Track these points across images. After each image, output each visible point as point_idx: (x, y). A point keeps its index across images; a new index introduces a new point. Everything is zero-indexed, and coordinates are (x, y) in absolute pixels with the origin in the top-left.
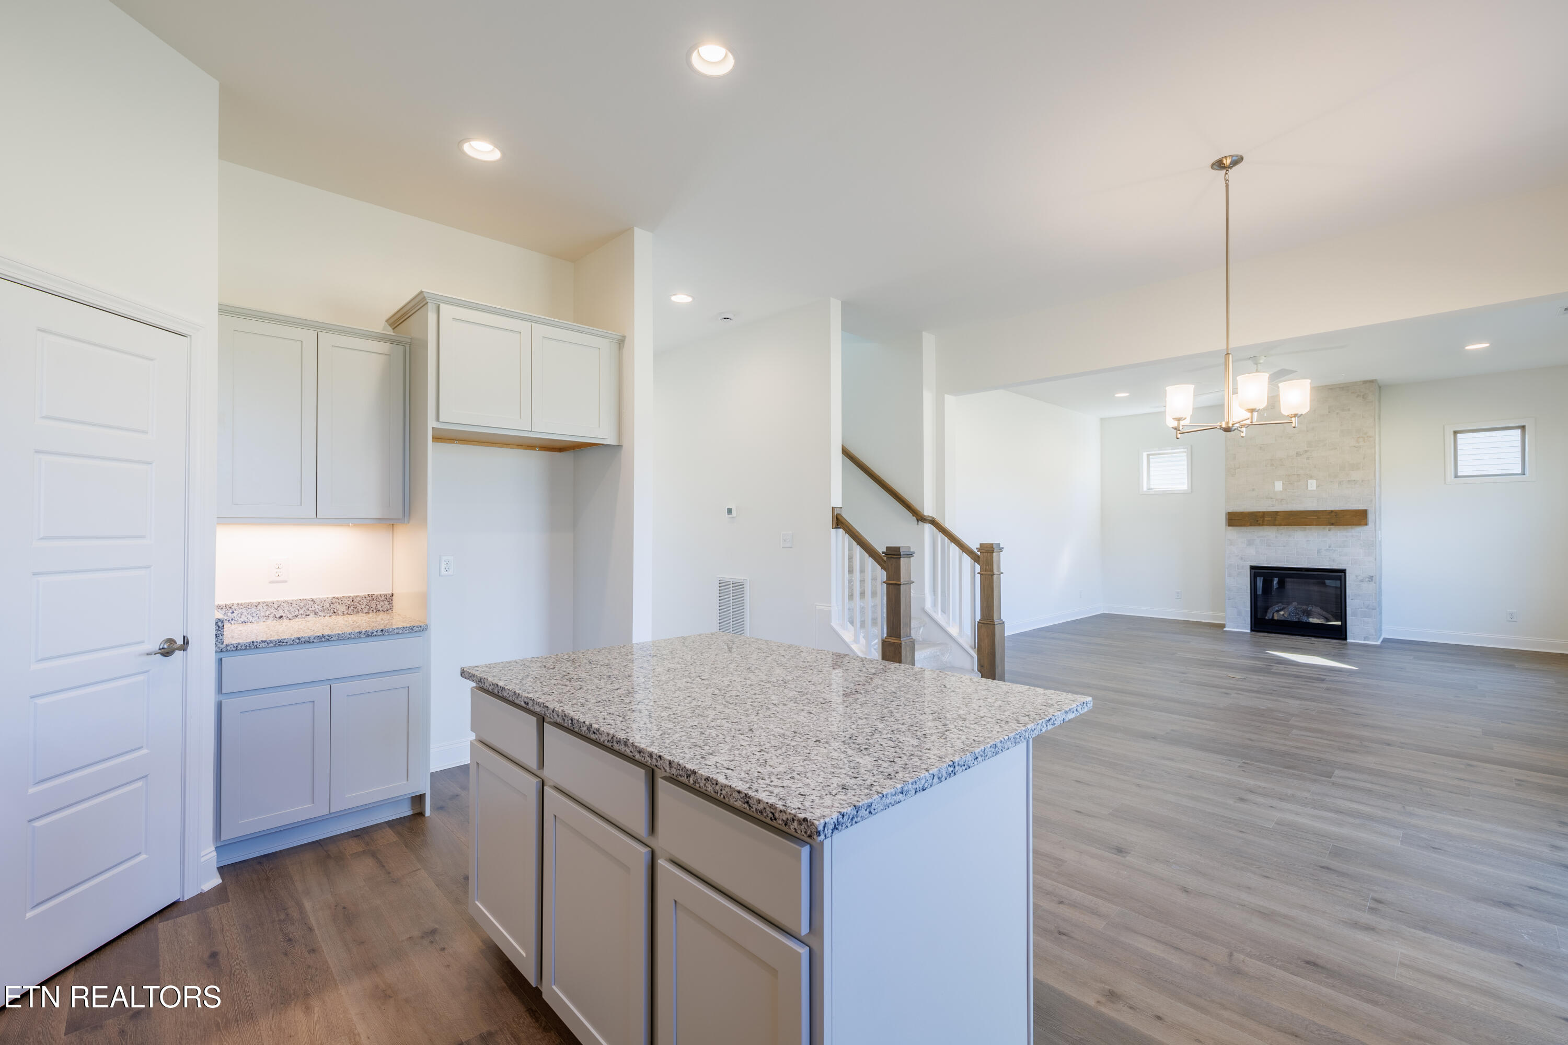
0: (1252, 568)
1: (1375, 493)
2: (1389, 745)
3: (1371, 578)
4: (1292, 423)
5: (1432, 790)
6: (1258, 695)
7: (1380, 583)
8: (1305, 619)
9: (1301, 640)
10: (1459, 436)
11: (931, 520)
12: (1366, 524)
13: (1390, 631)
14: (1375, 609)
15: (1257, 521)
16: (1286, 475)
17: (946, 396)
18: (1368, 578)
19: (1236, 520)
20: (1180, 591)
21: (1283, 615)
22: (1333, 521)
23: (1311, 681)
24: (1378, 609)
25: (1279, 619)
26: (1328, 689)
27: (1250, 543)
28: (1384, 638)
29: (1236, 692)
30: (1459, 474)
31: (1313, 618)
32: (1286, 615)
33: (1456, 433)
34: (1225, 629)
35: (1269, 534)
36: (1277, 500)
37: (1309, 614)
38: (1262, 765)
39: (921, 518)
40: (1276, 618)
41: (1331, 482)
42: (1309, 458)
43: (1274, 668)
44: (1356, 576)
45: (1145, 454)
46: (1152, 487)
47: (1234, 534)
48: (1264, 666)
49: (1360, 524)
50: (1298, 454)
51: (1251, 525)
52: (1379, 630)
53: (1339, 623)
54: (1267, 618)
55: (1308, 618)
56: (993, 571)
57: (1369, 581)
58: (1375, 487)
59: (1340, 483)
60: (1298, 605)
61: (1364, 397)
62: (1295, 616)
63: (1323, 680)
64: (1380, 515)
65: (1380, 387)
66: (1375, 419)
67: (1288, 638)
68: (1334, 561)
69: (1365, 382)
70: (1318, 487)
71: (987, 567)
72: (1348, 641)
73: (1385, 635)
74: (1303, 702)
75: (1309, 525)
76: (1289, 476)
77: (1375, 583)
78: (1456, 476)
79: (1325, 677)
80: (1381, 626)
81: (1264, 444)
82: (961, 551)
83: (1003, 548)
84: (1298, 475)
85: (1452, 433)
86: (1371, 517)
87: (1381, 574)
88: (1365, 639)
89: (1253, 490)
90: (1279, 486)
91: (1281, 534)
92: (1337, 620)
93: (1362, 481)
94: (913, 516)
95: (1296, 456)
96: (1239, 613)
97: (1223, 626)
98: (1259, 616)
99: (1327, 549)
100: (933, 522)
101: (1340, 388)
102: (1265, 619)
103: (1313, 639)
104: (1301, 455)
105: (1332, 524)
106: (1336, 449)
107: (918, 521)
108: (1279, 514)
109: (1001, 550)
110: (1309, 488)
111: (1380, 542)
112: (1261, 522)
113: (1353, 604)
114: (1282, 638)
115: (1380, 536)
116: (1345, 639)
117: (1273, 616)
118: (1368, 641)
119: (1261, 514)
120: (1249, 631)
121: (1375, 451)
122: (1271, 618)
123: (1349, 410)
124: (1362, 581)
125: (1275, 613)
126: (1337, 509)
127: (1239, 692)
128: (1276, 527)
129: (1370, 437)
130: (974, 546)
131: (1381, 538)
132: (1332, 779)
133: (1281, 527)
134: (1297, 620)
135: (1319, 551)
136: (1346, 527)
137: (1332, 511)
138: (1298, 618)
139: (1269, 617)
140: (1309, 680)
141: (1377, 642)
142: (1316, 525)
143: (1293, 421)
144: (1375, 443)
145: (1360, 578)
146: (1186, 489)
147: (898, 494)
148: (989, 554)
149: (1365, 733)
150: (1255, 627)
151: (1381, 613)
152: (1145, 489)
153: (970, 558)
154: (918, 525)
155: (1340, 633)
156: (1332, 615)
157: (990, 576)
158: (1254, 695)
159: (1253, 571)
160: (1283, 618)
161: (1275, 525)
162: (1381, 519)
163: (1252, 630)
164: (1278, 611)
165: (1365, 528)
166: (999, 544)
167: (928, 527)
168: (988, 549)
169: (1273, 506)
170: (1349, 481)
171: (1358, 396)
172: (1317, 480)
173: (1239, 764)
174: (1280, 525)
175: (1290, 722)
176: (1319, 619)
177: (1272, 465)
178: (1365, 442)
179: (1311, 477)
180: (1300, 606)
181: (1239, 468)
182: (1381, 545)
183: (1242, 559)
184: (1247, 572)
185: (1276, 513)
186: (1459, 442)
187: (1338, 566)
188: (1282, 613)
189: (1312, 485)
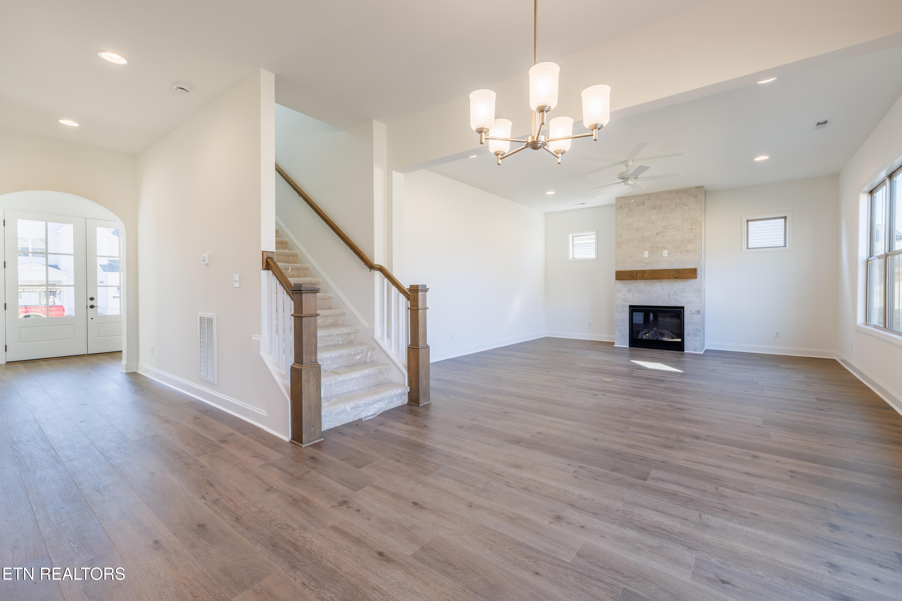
0: (630, 306)
1: (701, 258)
2: (697, 438)
3: (698, 312)
4: (592, 135)
5: (726, 490)
6: (616, 395)
7: (704, 315)
8: (660, 338)
9: (658, 352)
10: (750, 223)
11: (379, 268)
12: (696, 278)
13: (710, 345)
14: (700, 331)
15: (633, 276)
16: (651, 247)
17: (394, 172)
18: (697, 312)
19: (621, 276)
20: (590, 322)
21: (648, 336)
22: (677, 276)
23: (656, 382)
24: (702, 331)
25: (646, 338)
26: (665, 388)
27: (629, 291)
28: (706, 349)
29: (602, 393)
30: (749, 247)
31: (665, 337)
32: (650, 336)
33: (748, 221)
34: (614, 346)
35: (640, 285)
36: (645, 263)
37: (663, 335)
38: (594, 468)
39: (372, 267)
40: (644, 338)
41: (676, 251)
42: (664, 236)
43: (635, 373)
44: (690, 311)
45: (571, 236)
46: (575, 257)
47: (620, 285)
48: (629, 371)
49: (692, 278)
50: (658, 234)
51: (629, 279)
52: (703, 345)
53: (680, 340)
54: (638, 338)
55: (662, 338)
56: (418, 307)
57: (697, 314)
58: (701, 254)
59: (682, 252)
60: (657, 330)
61: (696, 197)
62: (655, 336)
63: (663, 381)
64: (704, 272)
65: (706, 192)
66: (702, 211)
67: (650, 351)
68: (677, 301)
69: (697, 187)
70: (669, 254)
71: (415, 304)
72: (685, 352)
73: (706, 348)
74: (646, 400)
75: (663, 279)
76: (652, 247)
77: (701, 315)
78: (748, 248)
79: (665, 379)
80: (704, 342)
81: (638, 228)
82: (399, 292)
83: (428, 289)
84: (658, 247)
85: (746, 221)
86: (699, 273)
87: (705, 310)
88: (695, 350)
89: (632, 257)
90: (646, 254)
91: (647, 285)
92: (678, 338)
93: (694, 250)
94: (365, 265)
95: (657, 235)
96: (623, 336)
97: (613, 343)
98: (634, 337)
99: (674, 294)
100: (381, 269)
101: (682, 191)
102: (637, 339)
103: (665, 351)
104: (659, 234)
105: (677, 278)
106: (679, 230)
107: (370, 269)
108: (646, 272)
109: (425, 290)
110: (664, 255)
111: (705, 289)
112: (635, 277)
113: (688, 328)
114: (646, 351)
115: (704, 285)
116: (683, 350)
117: (642, 337)
118: (696, 351)
119: (635, 272)
120: (628, 347)
121: (702, 231)
122: (641, 338)
123: (687, 205)
124: (693, 314)
125: (643, 335)
126: (679, 268)
127: (605, 393)
128: (644, 281)
129: (699, 222)
130: (406, 286)
131: (705, 286)
132: (647, 482)
133: (647, 280)
134: (656, 339)
135: (669, 295)
136: (684, 280)
137: (676, 270)
138: (657, 338)
139: (640, 337)
140: (654, 381)
141: (701, 352)
142: (667, 279)
143: (594, 134)
144: (702, 226)
145: (692, 312)
146: (594, 257)
147: (355, 247)
148: (416, 293)
149: (682, 427)
150: (631, 344)
151: (704, 334)
152: (571, 258)
153: (405, 297)
154: (370, 272)
155: (679, 347)
156: (676, 335)
157: (416, 311)
158: (614, 395)
159: (631, 308)
160: (648, 338)
161: (643, 279)
162: (705, 276)
163: (630, 346)
164: (645, 334)
165: (695, 280)
166: (426, 285)
167: (378, 275)
168: (415, 289)
169: (643, 267)
170: (687, 250)
171: (693, 196)
172: (668, 250)
173: (574, 469)
174: (646, 279)
175: (631, 419)
176: (668, 338)
177: (643, 241)
178: (696, 226)
179: (665, 249)
180: (658, 330)
181: (623, 243)
182: (705, 292)
183: (624, 301)
184: (627, 309)
185: (644, 271)
186: (750, 226)
187: (680, 305)
188: (647, 335)
189: (665, 253)
